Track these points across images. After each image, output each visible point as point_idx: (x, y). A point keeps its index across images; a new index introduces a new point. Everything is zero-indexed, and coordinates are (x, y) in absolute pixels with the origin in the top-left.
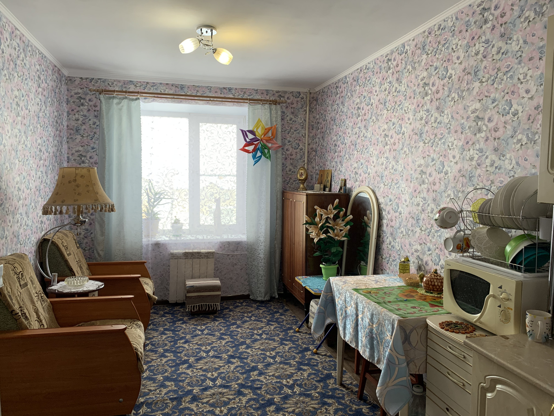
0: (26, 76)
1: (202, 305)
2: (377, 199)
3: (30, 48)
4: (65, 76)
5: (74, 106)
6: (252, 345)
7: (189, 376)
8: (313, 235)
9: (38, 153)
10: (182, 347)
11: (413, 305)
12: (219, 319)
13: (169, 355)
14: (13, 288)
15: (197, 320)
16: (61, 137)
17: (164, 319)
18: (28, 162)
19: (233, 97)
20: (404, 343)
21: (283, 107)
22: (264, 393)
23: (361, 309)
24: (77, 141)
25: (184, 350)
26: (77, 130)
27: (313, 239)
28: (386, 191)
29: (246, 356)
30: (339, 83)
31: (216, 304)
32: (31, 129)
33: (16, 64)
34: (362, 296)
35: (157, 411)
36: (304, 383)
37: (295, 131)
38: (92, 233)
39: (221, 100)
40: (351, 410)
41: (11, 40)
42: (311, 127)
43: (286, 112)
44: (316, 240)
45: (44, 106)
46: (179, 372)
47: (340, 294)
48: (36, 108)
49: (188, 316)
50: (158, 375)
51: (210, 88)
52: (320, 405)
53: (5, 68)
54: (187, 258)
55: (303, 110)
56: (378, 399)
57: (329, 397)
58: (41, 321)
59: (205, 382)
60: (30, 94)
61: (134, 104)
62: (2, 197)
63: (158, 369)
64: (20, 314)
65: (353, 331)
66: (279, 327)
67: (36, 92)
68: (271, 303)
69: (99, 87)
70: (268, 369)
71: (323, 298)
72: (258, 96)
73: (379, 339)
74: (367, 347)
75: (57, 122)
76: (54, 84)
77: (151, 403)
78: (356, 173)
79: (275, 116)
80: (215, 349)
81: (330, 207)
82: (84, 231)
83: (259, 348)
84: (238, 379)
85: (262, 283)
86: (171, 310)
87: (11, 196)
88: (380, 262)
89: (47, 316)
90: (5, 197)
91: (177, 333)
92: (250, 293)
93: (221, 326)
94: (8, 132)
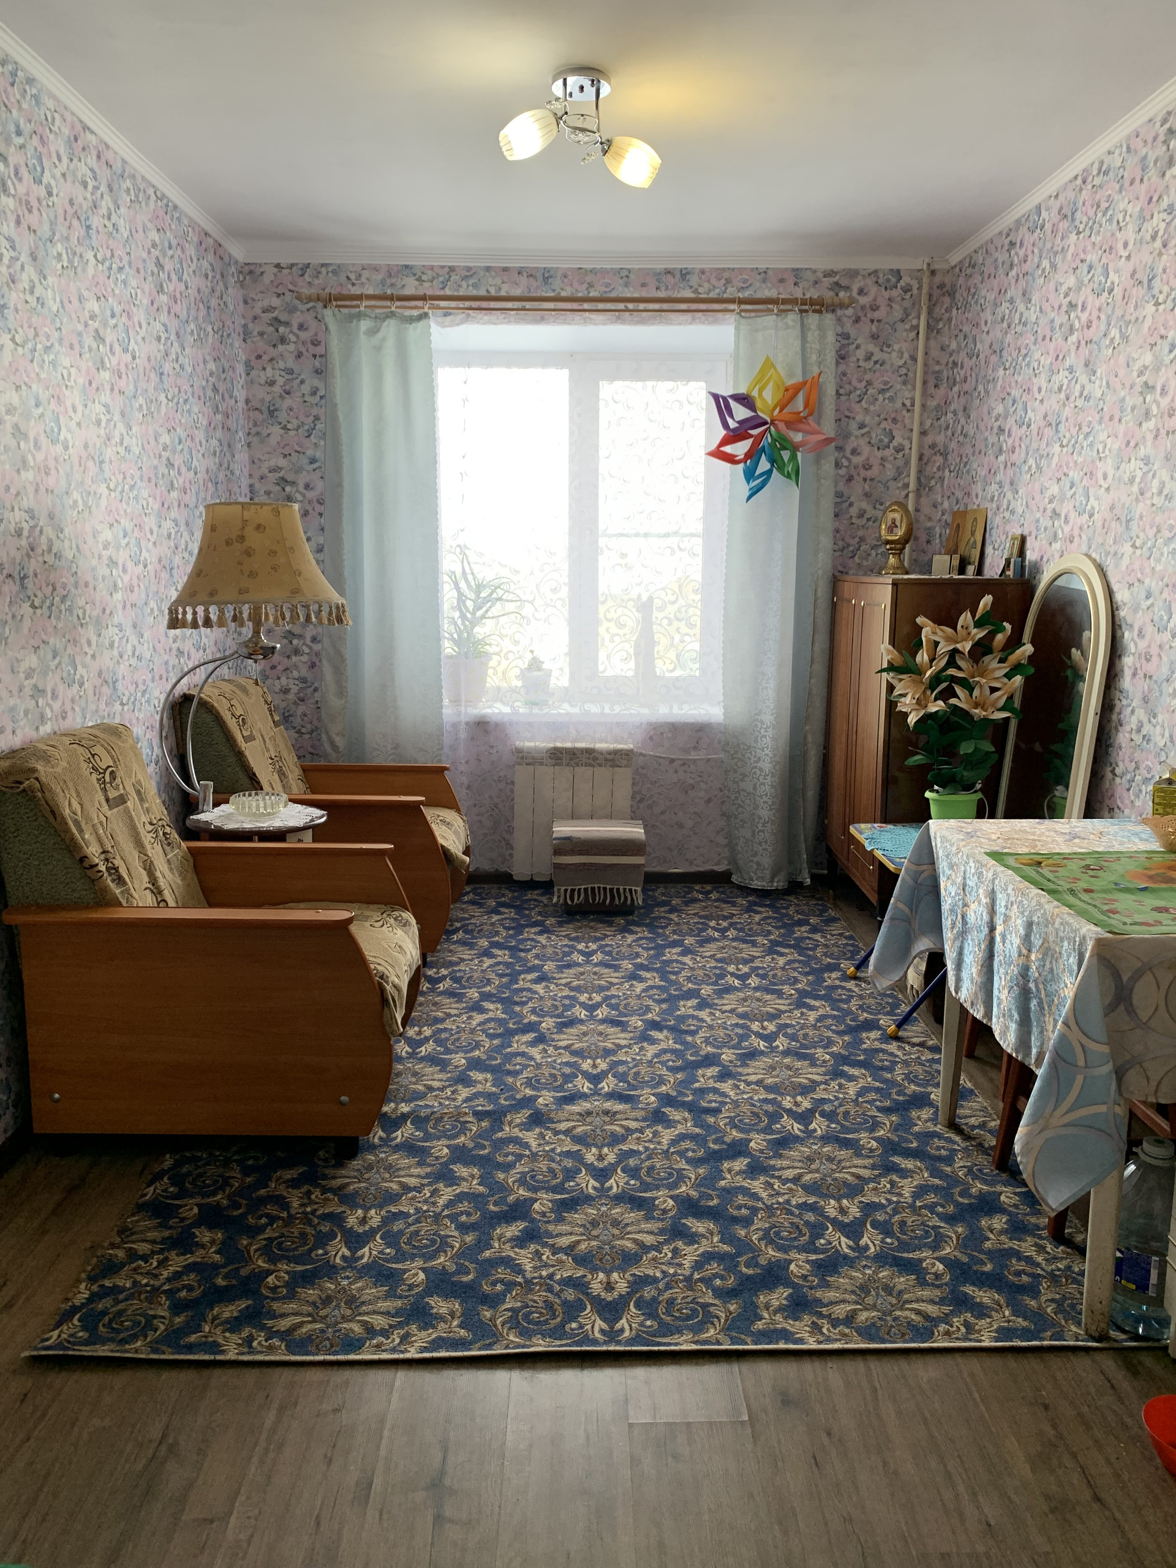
0: (121, 260)
1: (593, 889)
2: (1110, 593)
3: (128, 183)
4: (236, 262)
5: (261, 346)
6: (716, 1001)
7: (533, 1063)
8: (906, 704)
9: (163, 469)
10: (529, 990)
11: (1161, 903)
12: (638, 929)
13: (491, 1006)
14: (87, 805)
15: (580, 928)
16: (229, 429)
17: (495, 918)
18: (135, 492)
19: (692, 295)
20: (1110, 1009)
21: (845, 319)
22: (725, 1125)
23: (1003, 910)
24: (273, 441)
25: (531, 999)
26: (272, 413)
27: (906, 715)
28: (1137, 566)
29: (692, 1028)
30: (1017, 230)
31: (630, 890)
32: (141, 406)
33: (88, 227)
34: (1010, 872)
35: (439, 1139)
36: (842, 1109)
37: (882, 391)
38: (316, 690)
39: (657, 306)
40: (964, 1193)
41: (71, 160)
42: (933, 379)
43: (853, 332)
44: (912, 720)
45: (176, 344)
46: (509, 1050)
47: (951, 866)
48: (153, 349)
49: (559, 917)
50: (457, 1053)
51: (625, 273)
52: (877, 1172)
53: (56, 238)
54: (560, 765)
55: (907, 327)
56: (1019, 1159)
57: (909, 1154)
58: (160, 892)
59: (571, 1082)
60: (135, 310)
61: (414, 331)
62: (64, 580)
63: (458, 1039)
64: (103, 868)
65: (980, 973)
66: (799, 962)
67: (152, 303)
68: (792, 898)
69: (324, 289)
70: (747, 1065)
71: (908, 879)
72: (770, 289)
73: (1043, 996)
74: (1011, 1016)
75: (215, 390)
76: (205, 285)
77: (427, 1119)
78: (1055, 514)
79: (818, 346)
80: (613, 1001)
81: (965, 618)
82: (297, 682)
83: (732, 1011)
84: (662, 1081)
85: (766, 842)
86: (517, 898)
87: (89, 578)
88: (1107, 785)
89: (179, 882)
90: (72, 580)
91: (523, 954)
92: (730, 867)
93: (640, 946)
94: (75, 411)
